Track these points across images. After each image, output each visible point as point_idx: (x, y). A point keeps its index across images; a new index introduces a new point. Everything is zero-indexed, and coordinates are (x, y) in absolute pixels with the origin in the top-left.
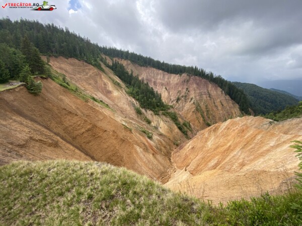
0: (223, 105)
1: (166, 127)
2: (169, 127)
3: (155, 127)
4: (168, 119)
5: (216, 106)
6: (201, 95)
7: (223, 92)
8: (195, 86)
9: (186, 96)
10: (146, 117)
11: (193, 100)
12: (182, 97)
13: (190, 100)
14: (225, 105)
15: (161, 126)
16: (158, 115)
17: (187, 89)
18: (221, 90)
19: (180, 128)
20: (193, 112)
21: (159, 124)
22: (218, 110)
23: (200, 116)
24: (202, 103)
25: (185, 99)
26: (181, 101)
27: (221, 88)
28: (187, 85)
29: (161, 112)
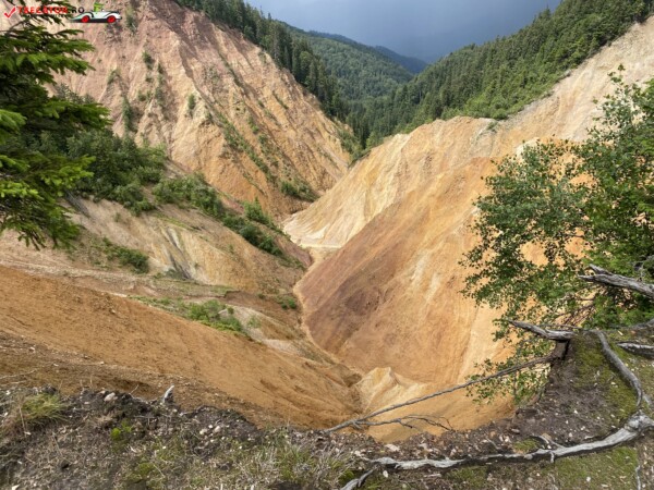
0: (286, 108)
1: (218, 253)
2: (223, 249)
3: (171, 274)
4: (196, 216)
5: (272, 117)
6: (213, 77)
7: (269, 57)
8: (174, 41)
9: (160, 96)
10: (109, 245)
11: (201, 105)
12: (142, 99)
13: (183, 108)
14: (290, 106)
15: (194, 259)
16: (149, 209)
17: (148, 60)
18: (257, 50)
19: (251, 238)
20: (224, 156)
21: (183, 253)
22: (279, 126)
23: (253, 165)
24: (232, 113)
25: (164, 109)
26: (145, 120)
27: (256, 42)
28: (137, 43)
29: (150, 194)
